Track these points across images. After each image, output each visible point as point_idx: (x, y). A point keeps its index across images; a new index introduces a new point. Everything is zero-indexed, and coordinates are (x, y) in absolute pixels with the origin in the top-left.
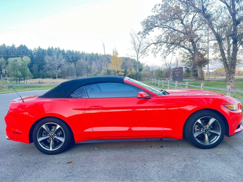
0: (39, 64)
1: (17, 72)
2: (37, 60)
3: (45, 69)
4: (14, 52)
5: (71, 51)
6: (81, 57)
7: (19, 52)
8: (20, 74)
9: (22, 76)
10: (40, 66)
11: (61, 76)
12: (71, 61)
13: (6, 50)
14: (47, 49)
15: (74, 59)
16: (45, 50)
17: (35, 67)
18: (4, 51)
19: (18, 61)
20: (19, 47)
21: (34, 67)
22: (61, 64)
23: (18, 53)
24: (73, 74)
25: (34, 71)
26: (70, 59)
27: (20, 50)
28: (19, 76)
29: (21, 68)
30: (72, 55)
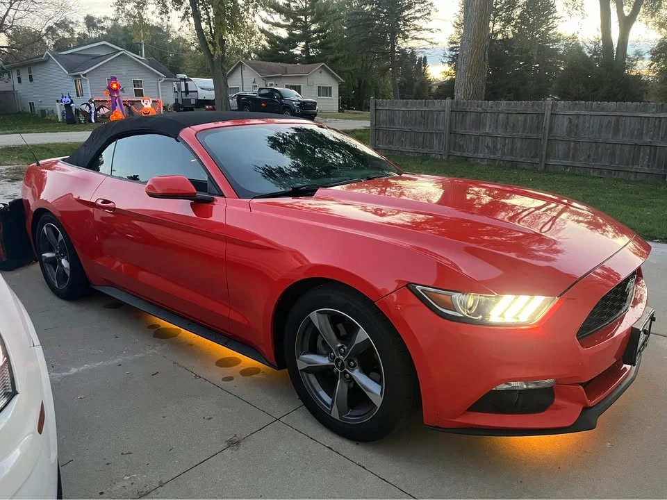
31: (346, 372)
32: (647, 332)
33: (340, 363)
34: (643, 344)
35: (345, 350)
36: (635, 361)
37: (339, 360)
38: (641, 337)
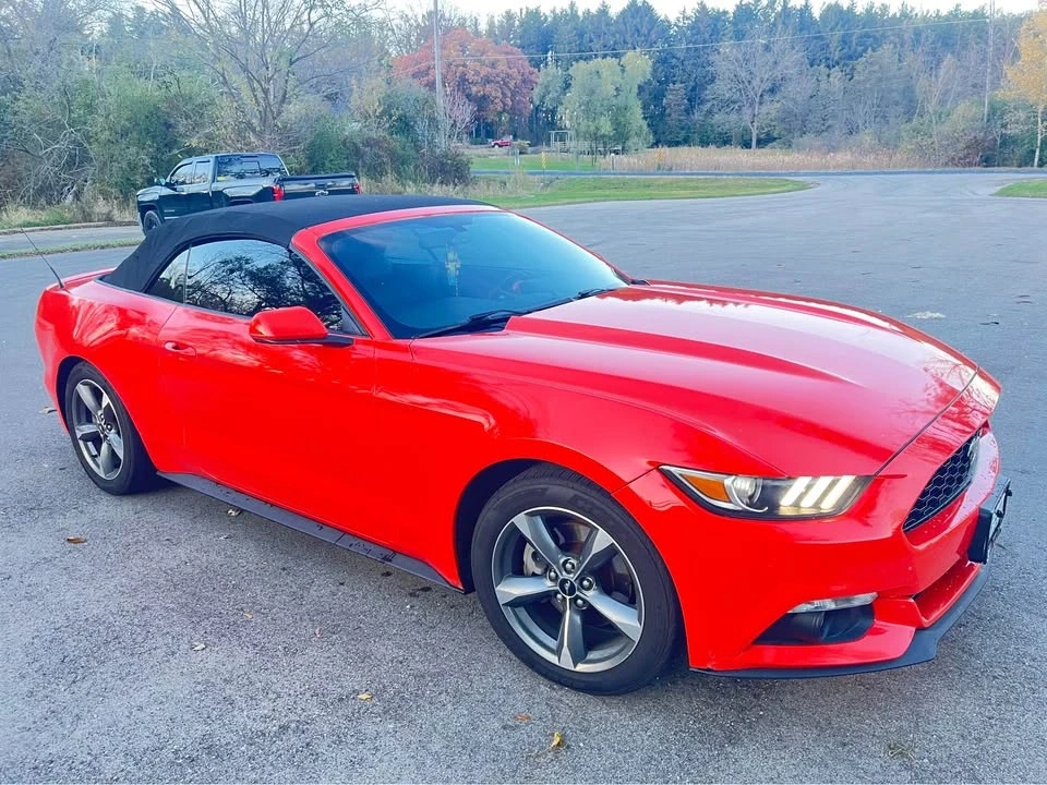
0: (692, 84)
1: (597, 121)
2: (686, 63)
3: (709, 105)
4: (605, 34)
5: (845, 8)
6: (890, 33)
7: (620, 32)
8: (606, 127)
9: (614, 135)
10: (694, 89)
11: (779, 134)
12: (836, 58)
13: (575, 29)
14: (731, 9)
15: (850, 48)
16: (725, 13)
17: (675, 95)
18: (568, 33)
19: (605, 74)
20: (623, 13)
21: (671, 97)
22: (780, 77)
23: (618, 36)
24: (830, 122)
25: (670, 115)
26: (834, 44)
27: (625, 24)
28: (603, 136)
29: (614, 101)
30: (843, 26)
31: (578, 597)
32: (1000, 515)
33: (567, 585)
34: (996, 530)
35: (573, 565)
36: (986, 557)
37: (565, 581)
38: (993, 521)
